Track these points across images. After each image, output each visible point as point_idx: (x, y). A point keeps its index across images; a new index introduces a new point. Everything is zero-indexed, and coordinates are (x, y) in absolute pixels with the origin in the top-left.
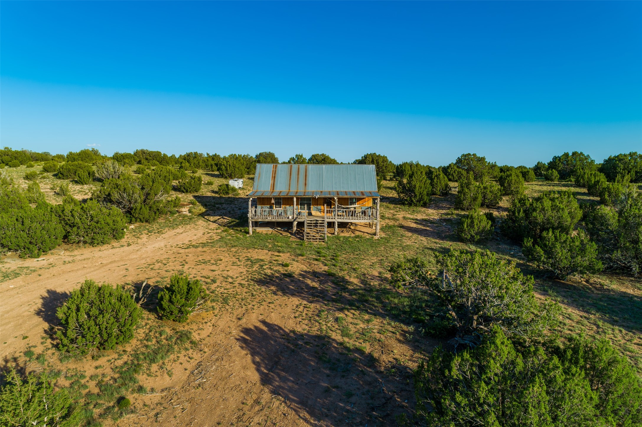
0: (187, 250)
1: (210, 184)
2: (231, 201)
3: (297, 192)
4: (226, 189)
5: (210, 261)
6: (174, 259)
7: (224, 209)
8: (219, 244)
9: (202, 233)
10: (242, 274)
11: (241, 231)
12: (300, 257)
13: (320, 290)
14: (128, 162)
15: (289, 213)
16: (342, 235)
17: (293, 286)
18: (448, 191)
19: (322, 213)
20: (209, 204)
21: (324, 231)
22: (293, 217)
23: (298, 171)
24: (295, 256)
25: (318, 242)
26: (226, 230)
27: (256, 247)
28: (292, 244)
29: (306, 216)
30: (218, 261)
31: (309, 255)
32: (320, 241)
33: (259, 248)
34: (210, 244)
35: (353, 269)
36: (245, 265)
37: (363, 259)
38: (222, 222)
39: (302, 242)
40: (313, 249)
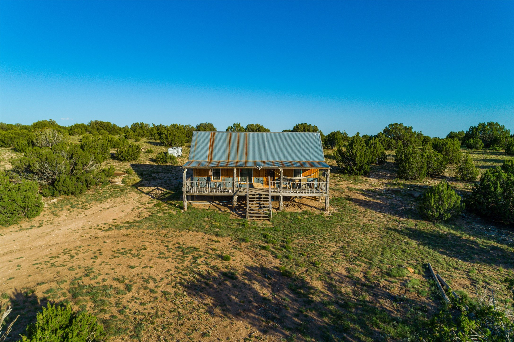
0: (107, 233)
1: (150, 152)
2: (169, 170)
3: (237, 163)
4: (164, 157)
5: (131, 250)
6: (87, 248)
7: (160, 179)
8: (148, 224)
9: (131, 208)
10: (169, 274)
11: (175, 205)
12: (243, 244)
13: (275, 304)
14: (77, 131)
15: (228, 186)
16: (288, 210)
17: (236, 296)
18: (384, 159)
19: (264, 185)
20: (145, 173)
21: (269, 207)
22: (233, 190)
23: (238, 139)
24: (236, 241)
25: (262, 221)
26: (159, 204)
27: (190, 227)
28: (232, 223)
29: (246, 188)
30: (142, 251)
31: (253, 240)
32: (264, 220)
33: (194, 230)
34: (137, 224)
35: (312, 263)
36: (174, 257)
37: (320, 246)
38: (156, 194)
39: (244, 221)
40: (257, 231)
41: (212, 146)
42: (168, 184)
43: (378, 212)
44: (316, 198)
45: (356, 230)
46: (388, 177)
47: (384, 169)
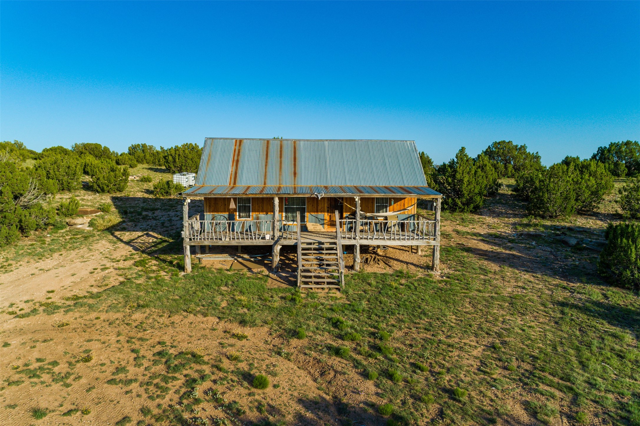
0: (23, 322)
1: (147, 180)
3: (279, 188)
4: (167, 187)
7: (154, 219)
8: (112, 300)
9: (90, 269)
11: (171, 263)
12: (294, 342)
15: (264, 230)
16: (369, 269)
18: (497, 190)
19: (326, 226)
20: (132, 210)
21: (337, 265)
22: (274, 236)
23: (281, 151)
24: (280, 336)
25: (327, 291)
26: (143, 261)
27: (192, 306)
28: (272, 297)
29: (296, 233)
30: (78, 365)
31: (314, 332)
32: (330, 289)
33: (199, 312)
34: (91, 301)
35: (445, 390)
36: (146, 378)
37: (449, 346)
38: (143, 243)
39: (293, 291)
40: (320, 313)
41: (237, 162)
42: (167, 227)
43: (523, 271)
44: (412, 249)
45: (501, 307)
46: (511, 214)
47: (499, 203)
